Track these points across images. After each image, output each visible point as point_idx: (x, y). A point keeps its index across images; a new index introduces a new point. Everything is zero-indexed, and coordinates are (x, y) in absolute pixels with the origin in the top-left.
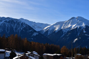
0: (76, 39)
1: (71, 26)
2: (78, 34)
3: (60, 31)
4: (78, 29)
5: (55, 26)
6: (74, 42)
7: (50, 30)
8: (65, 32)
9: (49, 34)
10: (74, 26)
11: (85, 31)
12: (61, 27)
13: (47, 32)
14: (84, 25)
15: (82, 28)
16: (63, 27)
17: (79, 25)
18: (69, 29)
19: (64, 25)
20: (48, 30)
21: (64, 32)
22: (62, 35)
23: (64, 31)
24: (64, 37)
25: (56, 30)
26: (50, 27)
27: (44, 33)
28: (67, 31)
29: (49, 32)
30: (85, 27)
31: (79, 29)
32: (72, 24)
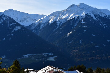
0: (71, 33)
1: (69, 16)
2: (75, 26)
3: (55, 23)
4: (75, 20)
5: (50, 18)
6: (67, 36)
7: (44, 22)
8: (59, 25)
9: (41, 28)
10: (71, 16)
11: (84, 21)
12: (57, 18)
13: (39, 25)
14: (84, 14)
15: (81, 18)
16: (59, 18)
17: (79, 14)
18: (65, 20)
19: (60, 15)
20: (41, 23)
21: (58, 24)
22: (55, 28)
23: (59, 23)
24: (57, 30)
25: (51, 22)
26: (44, 19)
27: (36, 26)
28: (63, 22)
29: (42, 25)
30: (85, 16)
31: (76, 19)
32: (70, 13)
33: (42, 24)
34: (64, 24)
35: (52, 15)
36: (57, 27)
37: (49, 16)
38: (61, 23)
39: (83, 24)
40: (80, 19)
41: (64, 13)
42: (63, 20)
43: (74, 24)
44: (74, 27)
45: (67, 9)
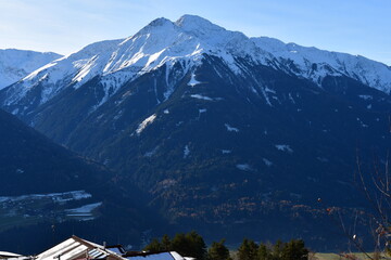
0: (151, 118)
1: (145, 60)
2: (167, 95)
3: (94, 82)
4: (167, 73)
5: (77, 65)
6: (139, 131)
7: (53, 80)
8: (111, 89)
9: (44, 100)
10: (153, 57)
11: (197, 79)
12: (102, 67)
13: (38, 89)
14: (196, 53)
15: (187, 66)
16: (108, 66)
17: (176, 53)
18: (129, 75)
19: (115, 54)
20: (44, 84)
21: (108, 88)
22: (95, 103)
23: (108, 82)
24: (101, 110)
25: (79, 79)
26: (53, 69)
27: (23, 94)
28: (123, 80)
29: (47, 91)
30: (203, 60)
31: (172, 72)
32: (150, 50)
33: (48, 86)
34: (127, 86)
35: (86, 53)
36: (104, 100)
37: (74, 57)
38: (118, 85)
39: (196, 89)
40: (185, 72)
41: (127, 48)
42: (125, 73)
43: (162, 89)
44: (162, 98)
45: (138, 34)
